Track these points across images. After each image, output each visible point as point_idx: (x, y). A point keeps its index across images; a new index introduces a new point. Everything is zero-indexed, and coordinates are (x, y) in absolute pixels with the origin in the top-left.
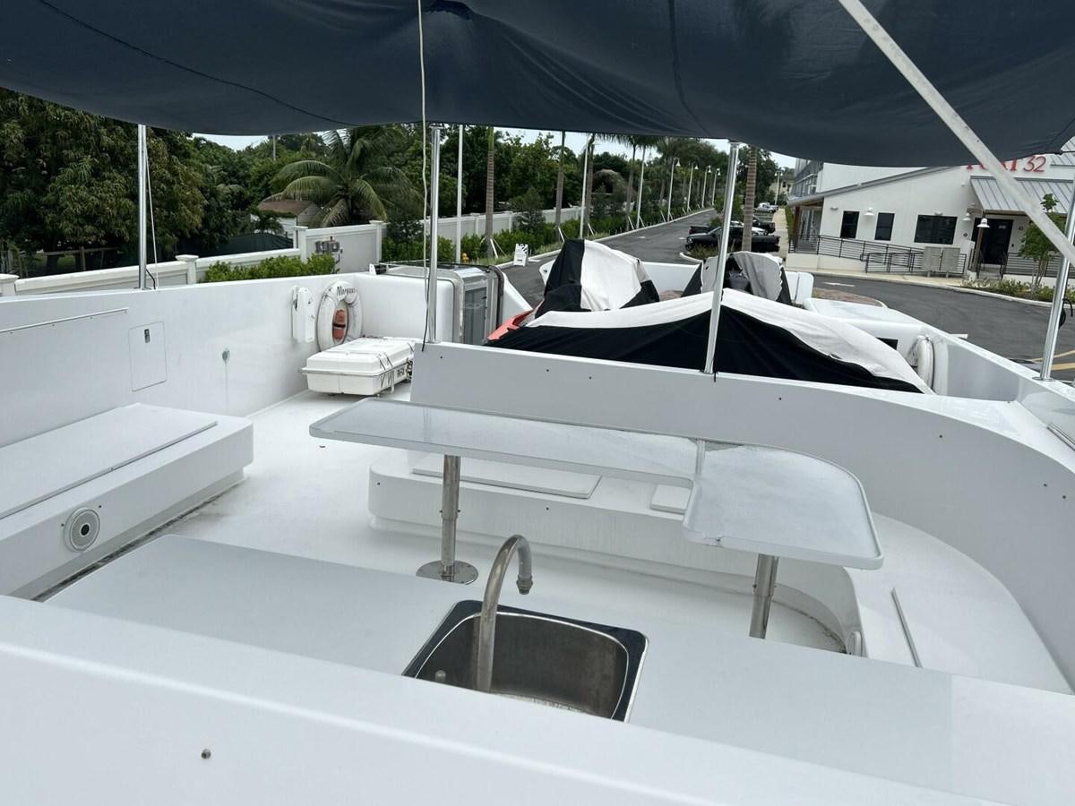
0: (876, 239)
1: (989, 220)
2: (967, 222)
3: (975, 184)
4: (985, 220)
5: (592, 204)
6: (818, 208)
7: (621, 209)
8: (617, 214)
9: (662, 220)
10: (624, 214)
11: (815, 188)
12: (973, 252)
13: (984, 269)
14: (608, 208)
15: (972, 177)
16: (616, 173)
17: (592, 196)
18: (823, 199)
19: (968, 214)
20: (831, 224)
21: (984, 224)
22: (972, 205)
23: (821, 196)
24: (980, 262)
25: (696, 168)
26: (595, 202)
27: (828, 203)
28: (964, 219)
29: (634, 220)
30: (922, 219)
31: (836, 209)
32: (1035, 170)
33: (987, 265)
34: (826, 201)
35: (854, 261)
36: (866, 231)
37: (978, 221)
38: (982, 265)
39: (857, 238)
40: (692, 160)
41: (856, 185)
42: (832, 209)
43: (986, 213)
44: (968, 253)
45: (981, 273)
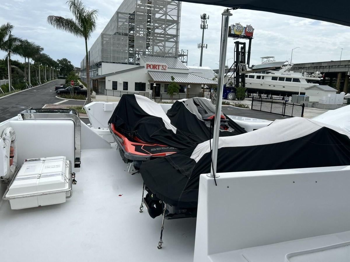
0: (124, 90)
1: (156, 84)
2: (149, 84)
3: (149, 73)
4: (155, 84)
5: (12, 79)
6: (104, 80)
7: (23, 80)
8: (22, 83)
9: (38, 85)
10: (25, 82)
11: (98, 74)
12: (153, 93)
13: (157, 99)
14: (18, 80)
15: (148, 71)
16: (17, 67)
17: (12, 76)
18: (105, 77)
19: (149, 82)
20: (109, 86)
21: (155, 85)
22: (149, 79)
23: (104, 76)
24: (155, 96)
25: (47, 66)
26: (13, 78)
27: (107, 79)
28: (148, 84)
29: (29, 84)
30: (136, 84)
31: (110, 81)
32: (164, 69)
33: (157, 97)
34: (106, 78)
35: (118, 97)
36: (120, 88)
37: (153, 84)
38: (156, 97)
39: (118, 90)
40: (46, 63)
41: (113, 73)
42: (109, 80)
43: (155, 82)
44: (151, 94)
45: (156, 99)
